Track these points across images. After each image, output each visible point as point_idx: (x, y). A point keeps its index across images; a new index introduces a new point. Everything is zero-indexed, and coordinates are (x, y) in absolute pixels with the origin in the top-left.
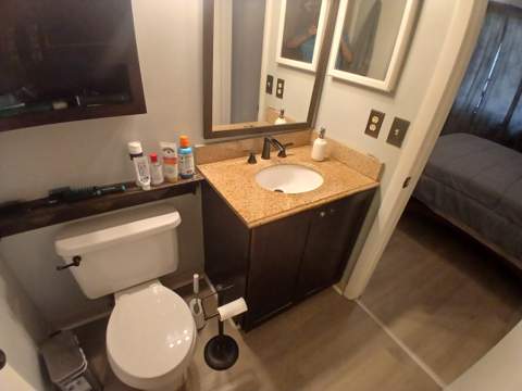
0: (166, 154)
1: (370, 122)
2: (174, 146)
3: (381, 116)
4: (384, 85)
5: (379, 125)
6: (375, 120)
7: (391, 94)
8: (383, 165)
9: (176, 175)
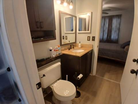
0: (56, 49)
1: (88, 38)
2: (58, 47)
3: (90, 37)
4: (89, 32)
5: (90, 39)
6: (89, 38)
7: (90, 33)
8: (93, 45)
9: (58, 54)
